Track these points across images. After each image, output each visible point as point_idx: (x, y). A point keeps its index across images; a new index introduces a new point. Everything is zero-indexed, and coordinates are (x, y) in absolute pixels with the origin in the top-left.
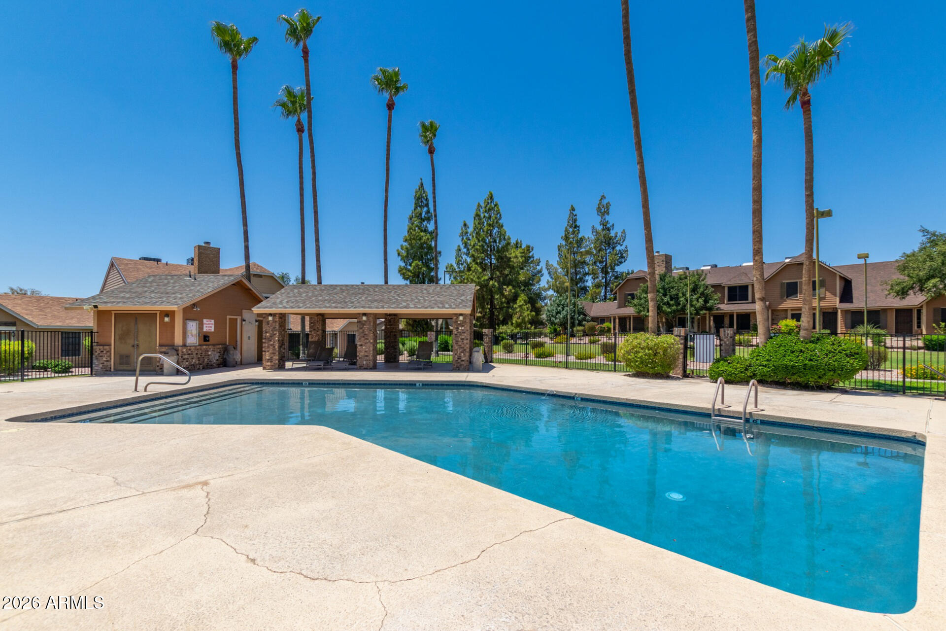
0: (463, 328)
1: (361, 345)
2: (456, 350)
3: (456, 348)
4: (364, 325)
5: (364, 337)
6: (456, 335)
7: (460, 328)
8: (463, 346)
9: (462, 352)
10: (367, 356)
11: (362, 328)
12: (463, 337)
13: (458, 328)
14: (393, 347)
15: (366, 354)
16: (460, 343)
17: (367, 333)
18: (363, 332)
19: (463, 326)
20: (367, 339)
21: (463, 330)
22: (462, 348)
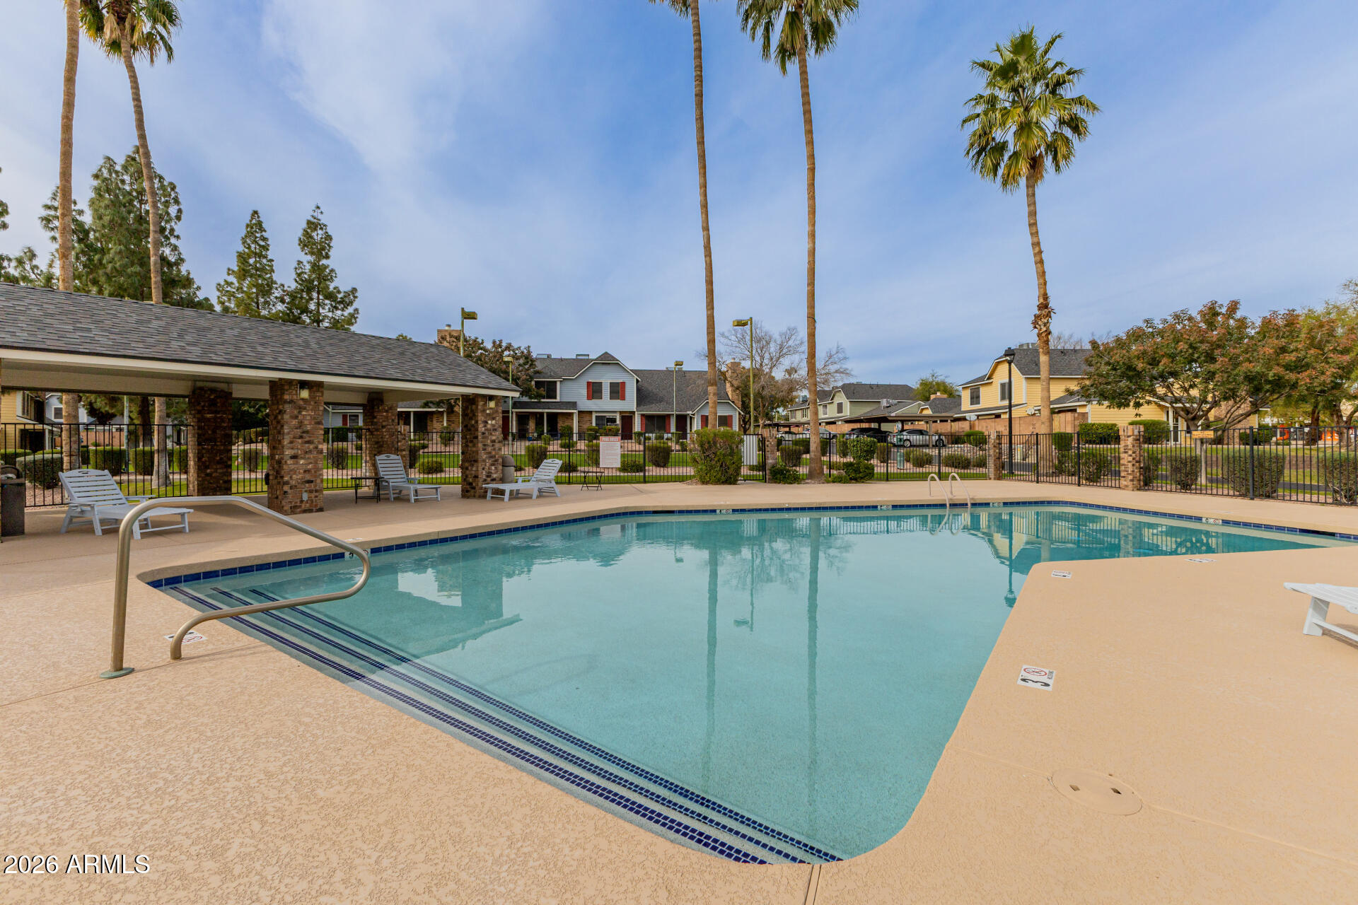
0: (494, 422)
1: (294, 457)
2: (484, 461)
3: (484, 457)
4: (301, 409)
5: (301, 437)
6: (483, 433)
7: (490, 422)
8: (493, 453)
9: (493, 465)
10: (310, 482)
11: (296, 417)
12: (494, 438)
13: (486, 422)
14: (221, 462)
15: (308, 477)
16: (490, 449)
17: (309, 428)
18: (301, 424)
19: (494, 419)
20: (308, 442)
21: (493, 425)
22: (491, 457)
